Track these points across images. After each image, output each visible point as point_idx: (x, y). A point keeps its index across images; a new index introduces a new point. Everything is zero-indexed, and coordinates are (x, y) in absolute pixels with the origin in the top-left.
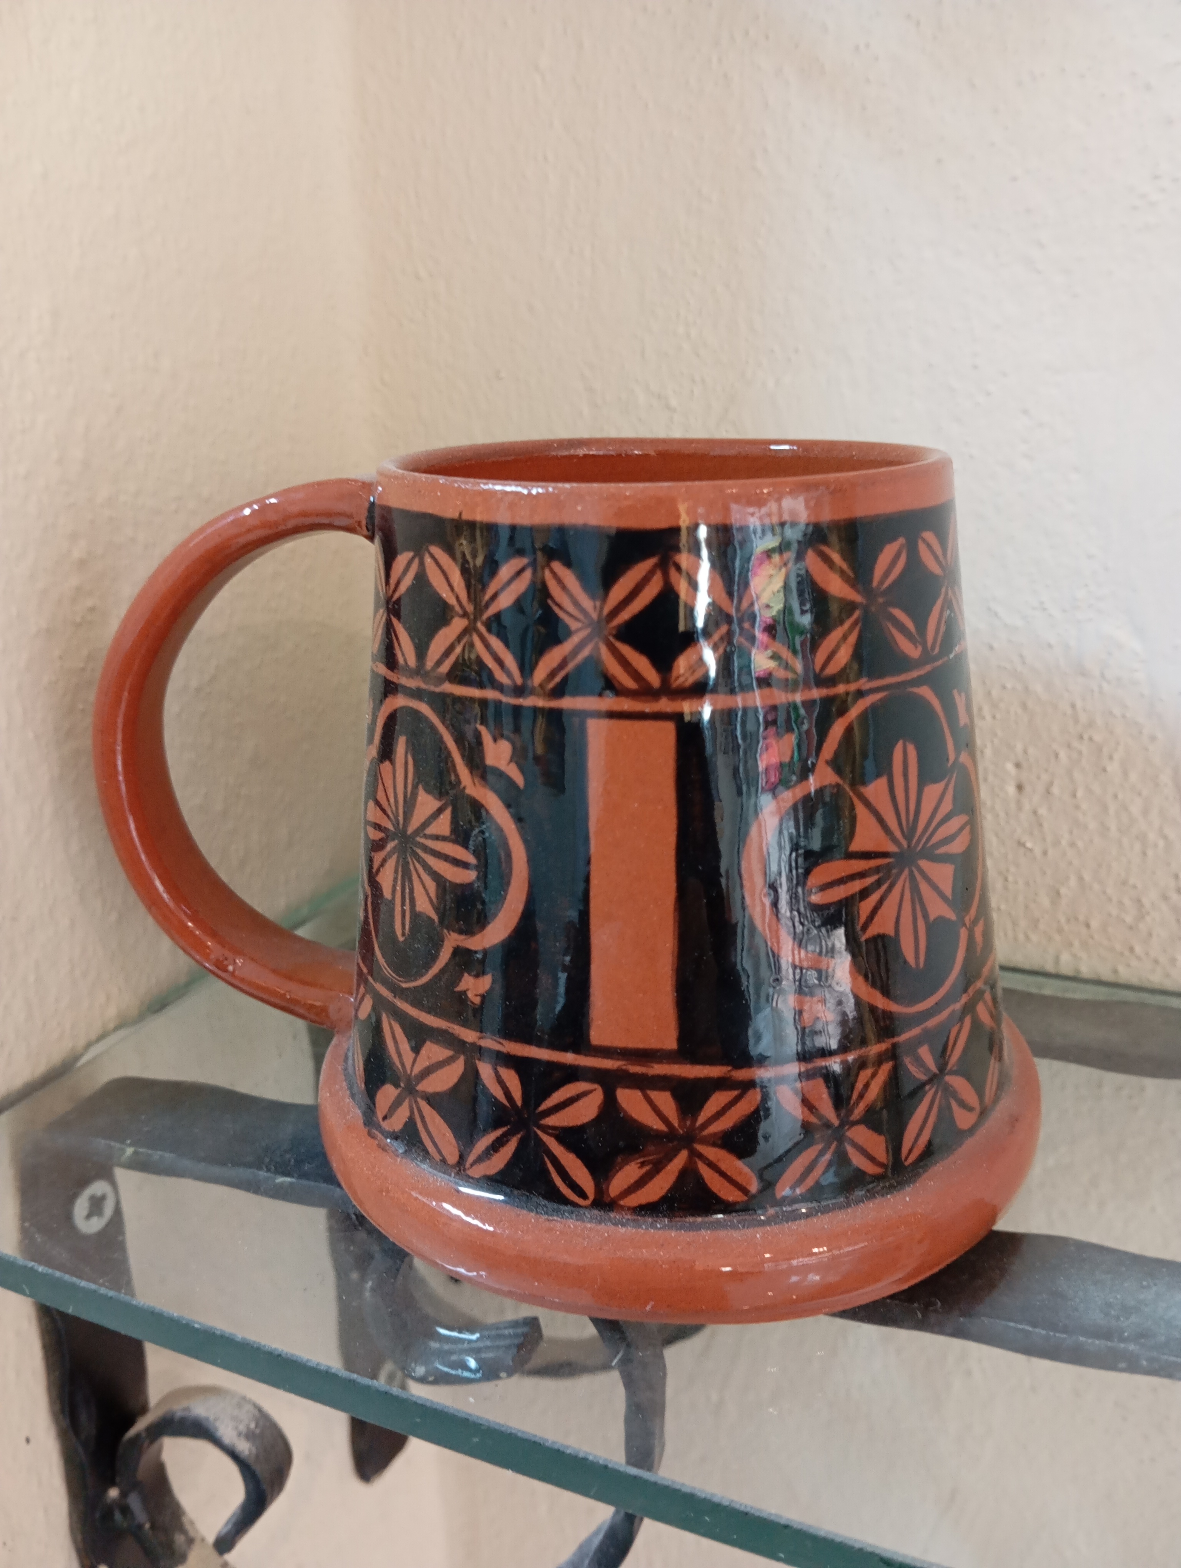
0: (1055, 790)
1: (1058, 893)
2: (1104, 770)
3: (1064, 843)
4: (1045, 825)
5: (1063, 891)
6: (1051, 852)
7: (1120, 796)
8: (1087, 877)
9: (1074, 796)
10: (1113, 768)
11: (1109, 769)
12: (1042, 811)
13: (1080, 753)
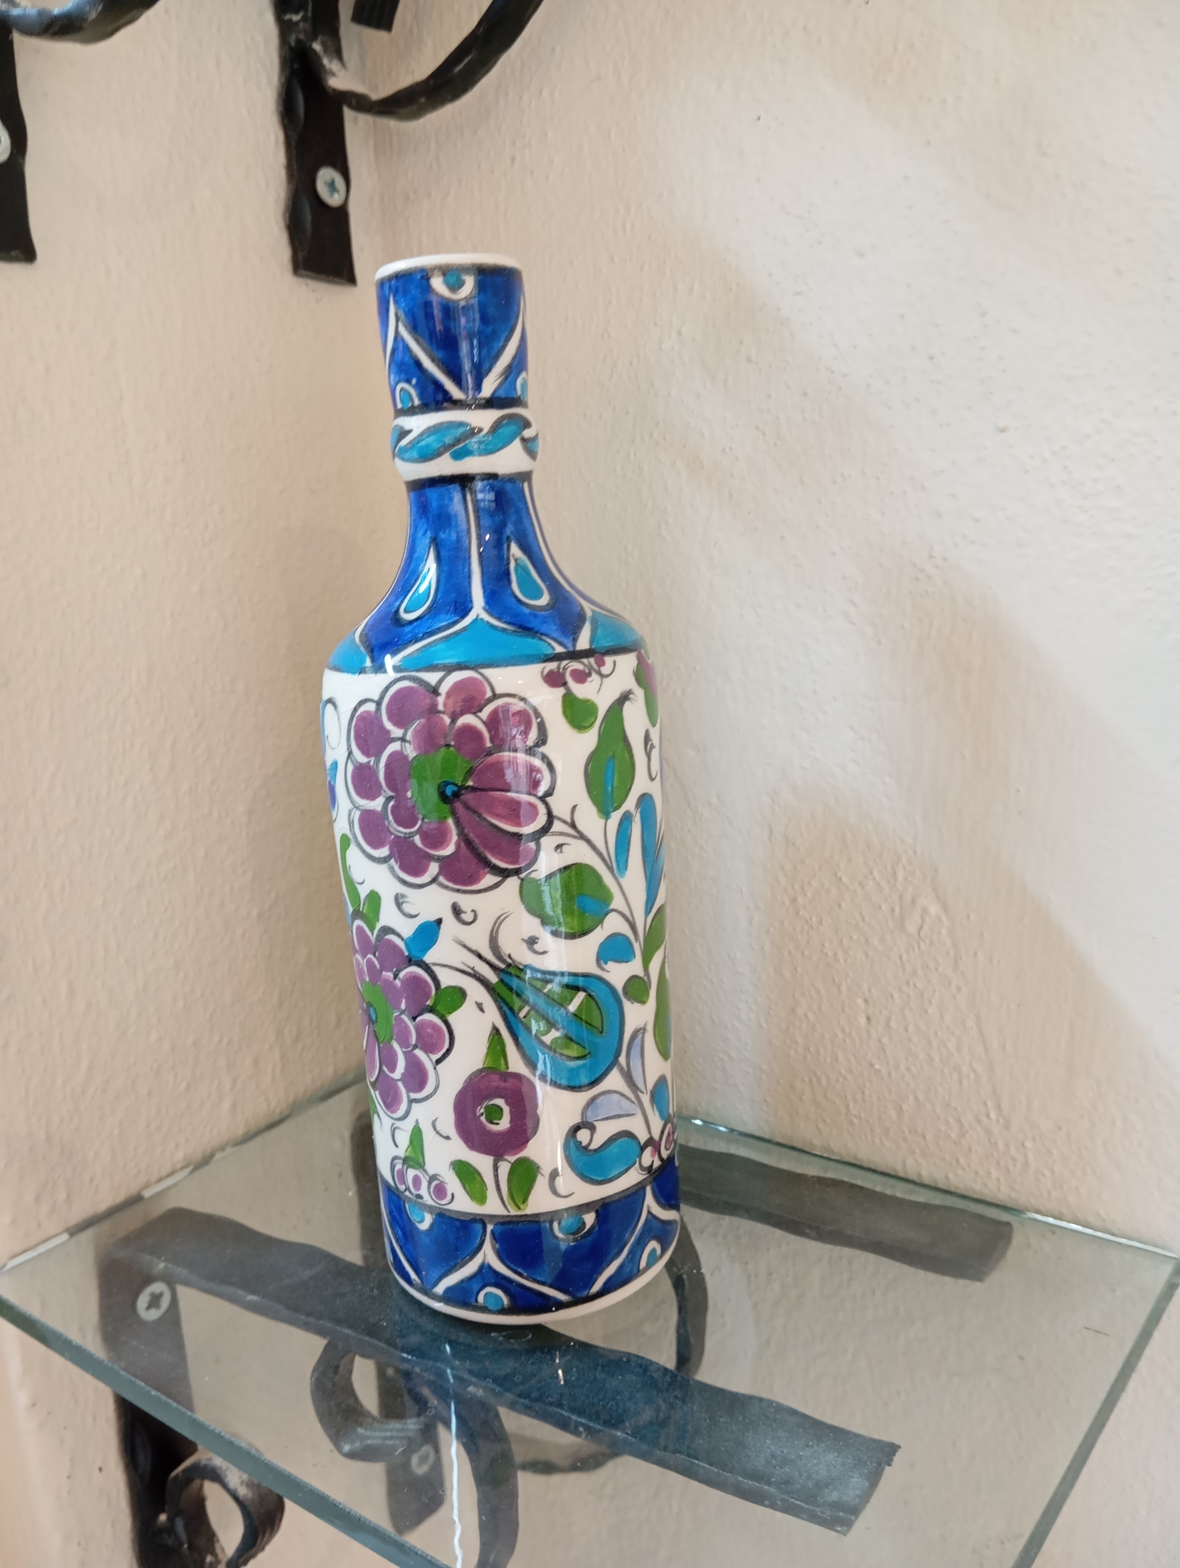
0: (893, 1024)
1: (901, 1108)
2: (926, 1011)
3: (902, 1067)
4: (888, 1051)
5: (905, 1107)
6: (893, 1074)
7: (939, 1033)
8: (921, 1097)
9: (907, 1030)
10: (933, 1010)
11: (929, 1011)
12: (885, 1040)
13: (909, 995)
